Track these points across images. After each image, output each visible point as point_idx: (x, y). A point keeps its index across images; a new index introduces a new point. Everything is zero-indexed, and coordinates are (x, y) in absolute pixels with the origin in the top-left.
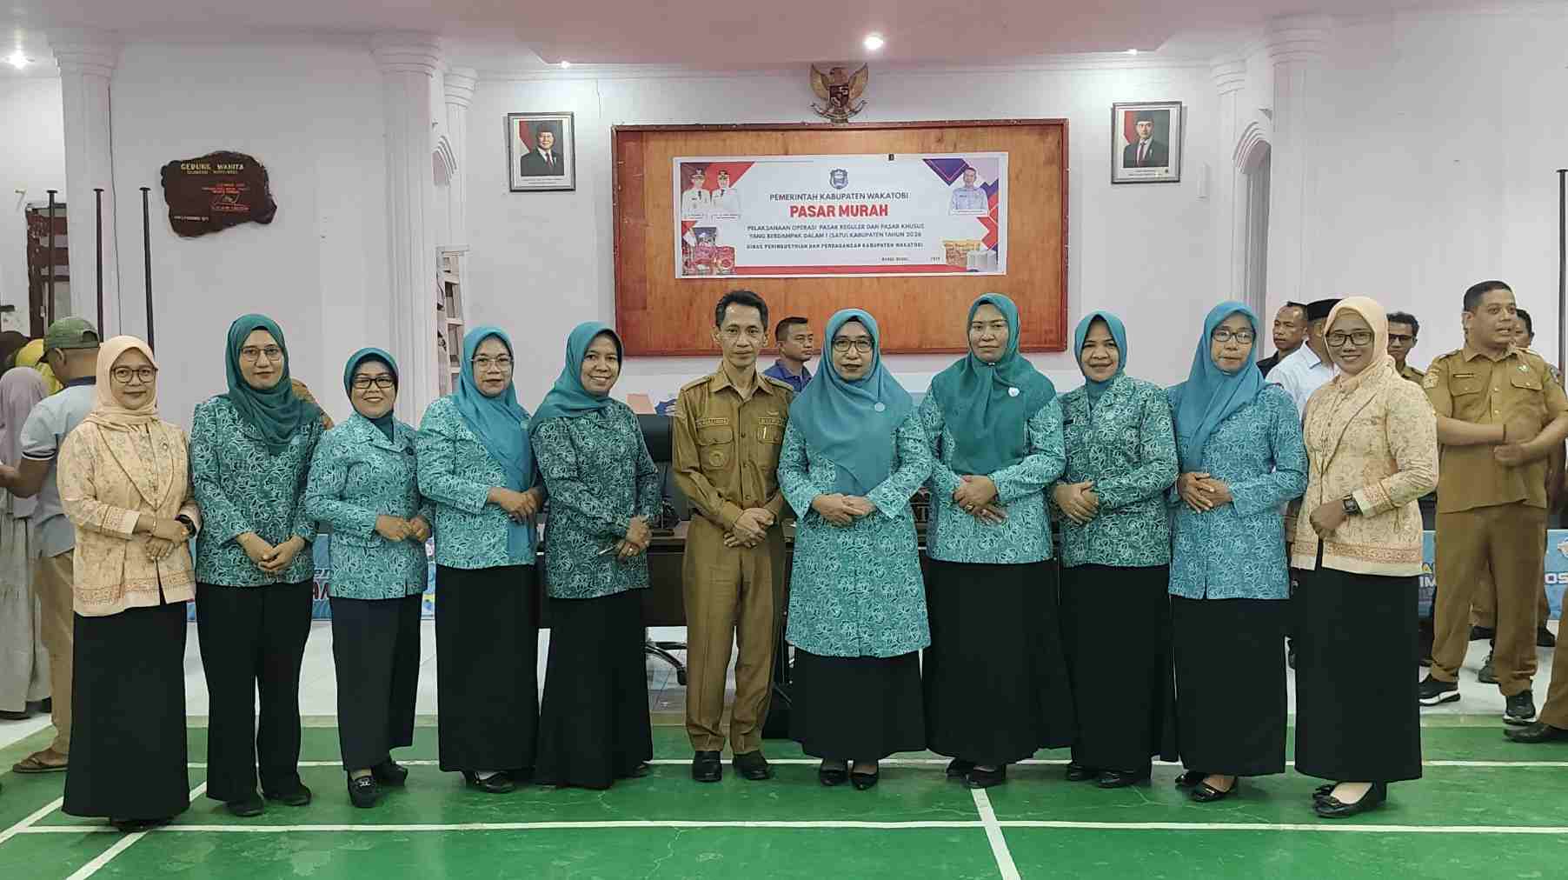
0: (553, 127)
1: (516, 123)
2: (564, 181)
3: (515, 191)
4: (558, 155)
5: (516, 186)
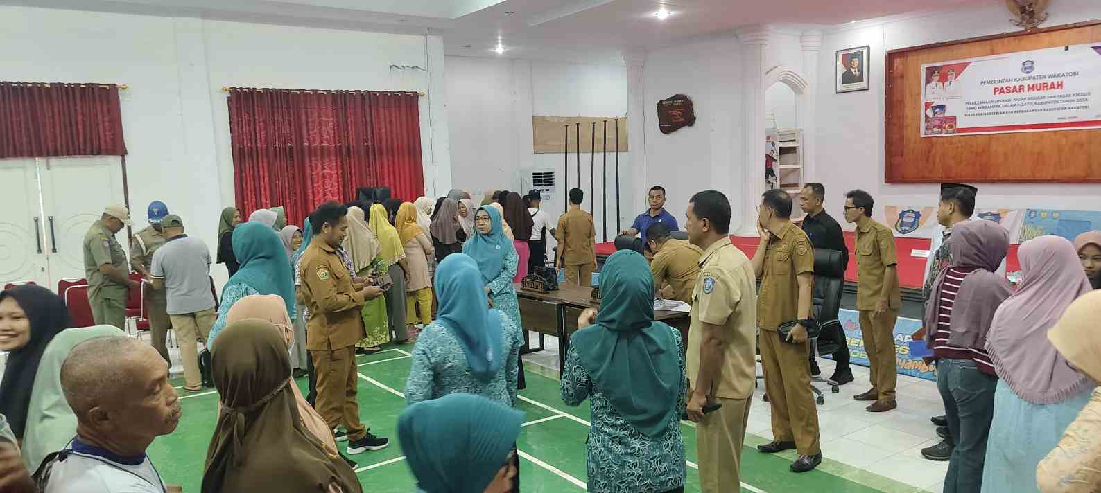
0: (858, 55)
1: (840, 56)
2: (863, 85)
3: (839, 93)
4: (861, 71)
5: (839, 90)
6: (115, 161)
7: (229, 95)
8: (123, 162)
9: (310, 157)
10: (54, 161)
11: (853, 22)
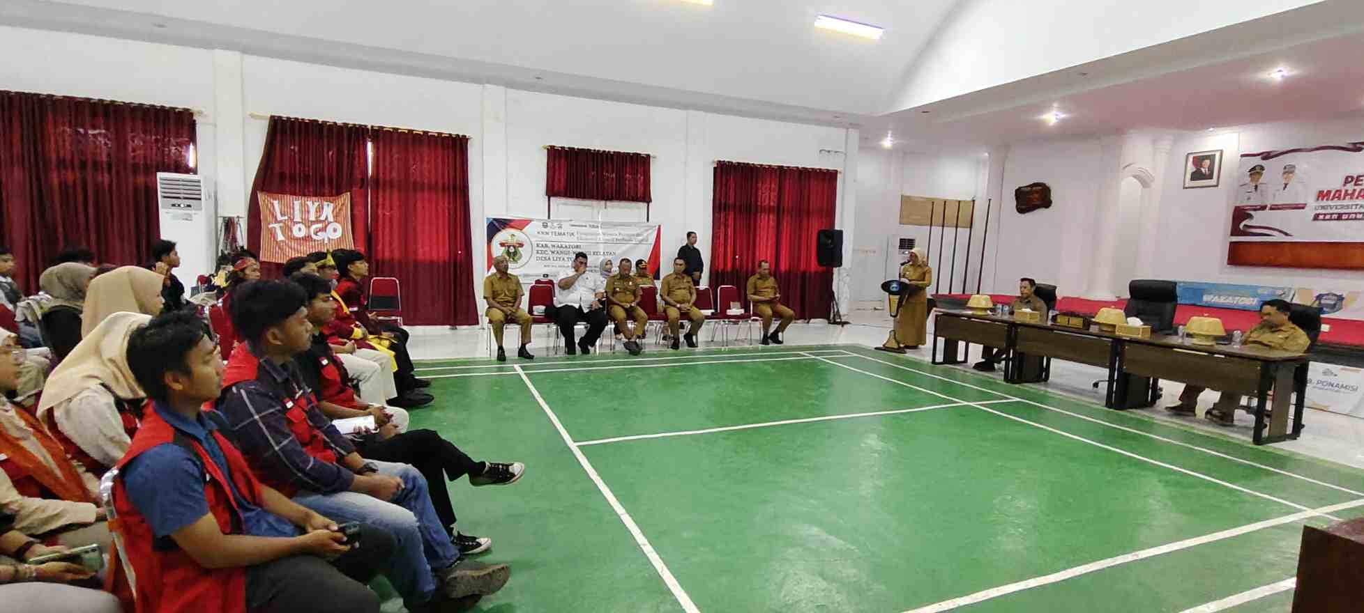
0: (1211, 158)
1: (1191, 159)
2: (1213, 182)
3: (1186, 188)
4: (1211, 169)
5: (1187, 186)
6: (643, 205)
7: (716, 166)
8: (648, 205)
9: (761, 212)
10: (609, 203)
11: (1211, 129)
